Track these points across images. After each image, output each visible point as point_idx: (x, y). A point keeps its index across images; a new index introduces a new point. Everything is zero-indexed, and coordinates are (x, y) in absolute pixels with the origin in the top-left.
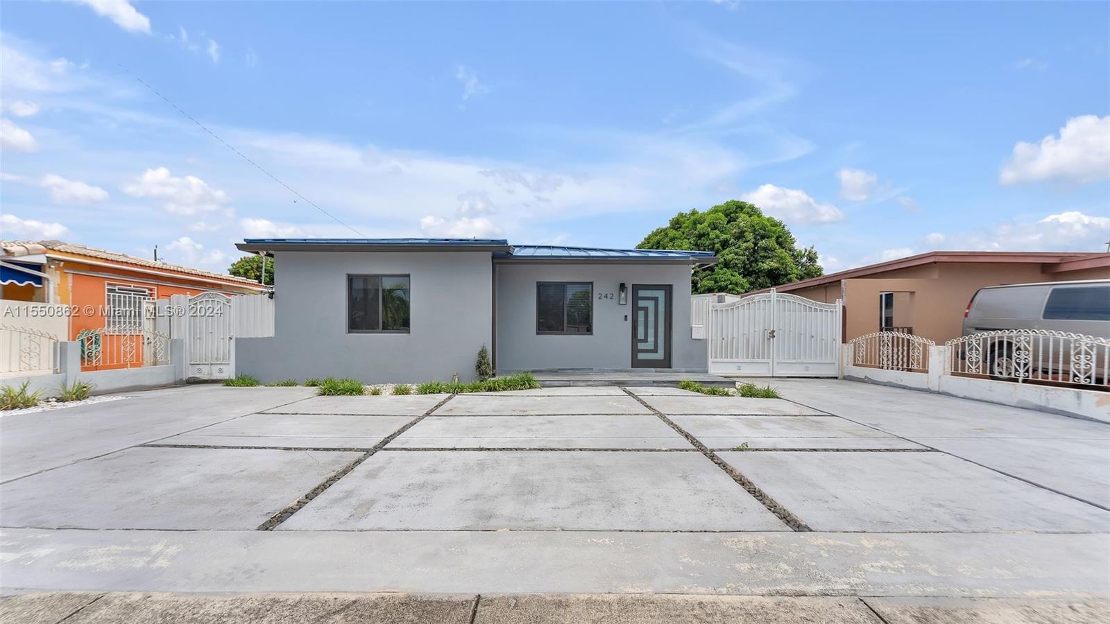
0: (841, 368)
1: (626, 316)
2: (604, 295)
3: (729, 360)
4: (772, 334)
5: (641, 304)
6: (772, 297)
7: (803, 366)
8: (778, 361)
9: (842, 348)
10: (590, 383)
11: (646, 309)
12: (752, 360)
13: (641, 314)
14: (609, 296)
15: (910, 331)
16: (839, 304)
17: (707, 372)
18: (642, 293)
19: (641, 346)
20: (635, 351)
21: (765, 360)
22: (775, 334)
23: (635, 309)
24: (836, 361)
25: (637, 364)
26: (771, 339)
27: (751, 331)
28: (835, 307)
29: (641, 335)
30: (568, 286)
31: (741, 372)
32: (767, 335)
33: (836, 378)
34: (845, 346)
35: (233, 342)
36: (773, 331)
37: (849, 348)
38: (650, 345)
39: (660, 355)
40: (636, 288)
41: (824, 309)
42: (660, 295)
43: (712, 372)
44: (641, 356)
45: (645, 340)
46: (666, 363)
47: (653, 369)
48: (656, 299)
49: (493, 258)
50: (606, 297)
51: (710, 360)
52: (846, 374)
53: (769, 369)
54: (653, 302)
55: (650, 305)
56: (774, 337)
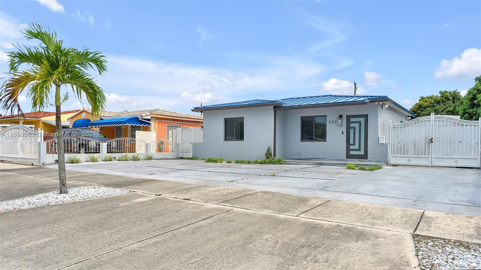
1: (343, 132)
2: (331, 121)
3: (402, 156)
4: (431, 141)
5: (352, 125)
6: (431, 118)
7: (454, 161)
8: (435, 156)
10: (307, 163)
11: (354, 128)
12: (418, 156)
13: (352, 131)
17: (388, 162)
18: (352, 120)
19: (352, 147)
20: (348, 150)
21: (427, 156)
22: (433, 140)
23: (348, 128)
24: (478, 157)
25: (349, 156)
26: (431, 143)
27: (417, 138)
28: (478, 123)
29: (352, 142)
30: (316, 118)
31: (410, 162)
32: (428, 141)
35: (192, 144)
36: (432, 139)
38: (356, 147)
39: (362, 152)
40: (348, 117)
41: (469, 124)
42: (362, 120)
43: (392, 162)
44: (352, 153)
45: (354, 144)
46: (365, 157)
47: (357, 160)
48: (360, 123)
49: (274, 108)
50: (333, 122)
51: (391, 155)
53: (429, 162)
54: (358, 124)
55: (357, 125)
56: (432, 142)
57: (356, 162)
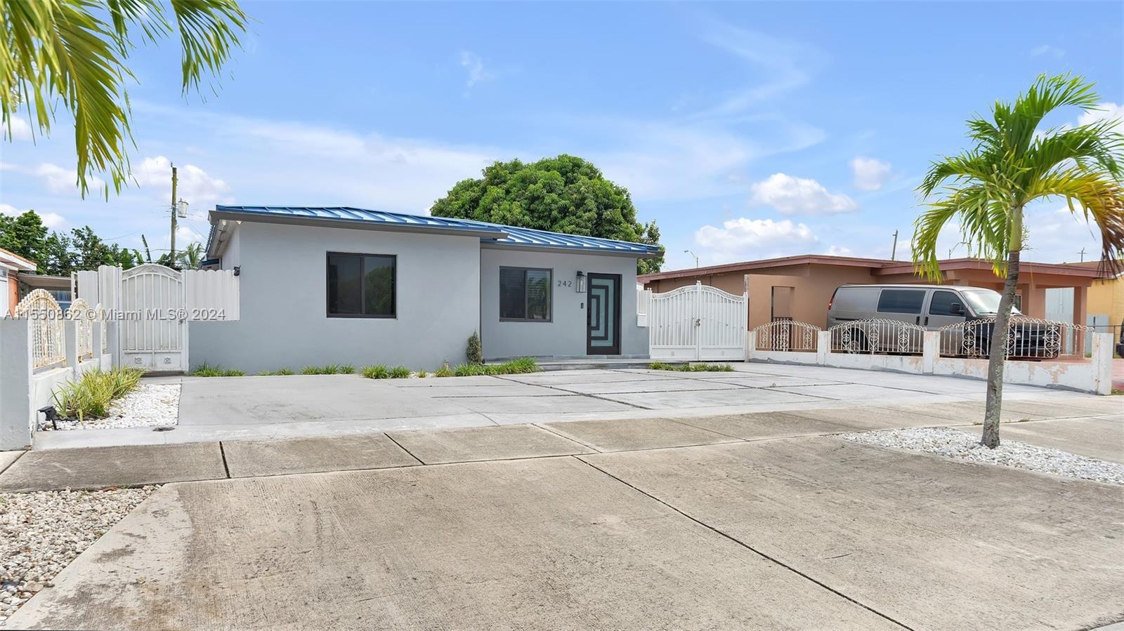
0: (747, 352)
1: (582, 304)
2: (563, 282)
3: (665, 346)
4: (698, 322)
5: (594, 292)
6: (698, 289)
7: (720, 351)
8: (703, 345)
9: (748, 334)
11: (598, 298)
12: (683, 347)
13: (594, 301)
14: (568, 284)
15: (791, 319)
16: (746, 296)
17: (649, 357)
18: (595, 282)
19: (594, 333)
20: (590, 338)
21: (693, 346)
22: (700, 322)
23: (590, 297)
24: (743, 346)
25: (591, 350)
26: (698, 327)
27: (683, 320)
28: (743, 299)
29: (594, 323)
30: (529, 271)
31: (673, 357)
32: (694, 324)
33: (743, 361)
34: (750, 333)
35: (185, 326)
36: (699, 320)
37: (753, 335)
38: (601, 333)
39: (609, 343)
40: (591, 277)
41: (735, 301)
42: (610, 283)
44: (595, 343)
45: (597, 328)
46: (615, 349)
47: (605, 356)
48: (606, 288)
49: (481, 242)
50: (564, 284)
51: (651, 347)
52: (751, 358)
53: (696, 355)
54: (604, 290)
55: (601, 293)
56: (699, 325)
57: (604, 359)
